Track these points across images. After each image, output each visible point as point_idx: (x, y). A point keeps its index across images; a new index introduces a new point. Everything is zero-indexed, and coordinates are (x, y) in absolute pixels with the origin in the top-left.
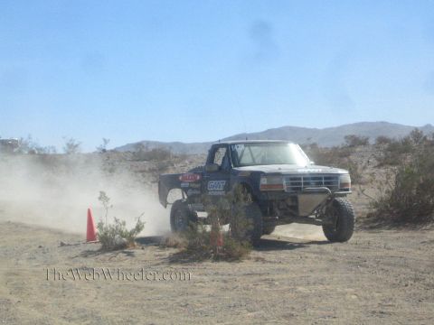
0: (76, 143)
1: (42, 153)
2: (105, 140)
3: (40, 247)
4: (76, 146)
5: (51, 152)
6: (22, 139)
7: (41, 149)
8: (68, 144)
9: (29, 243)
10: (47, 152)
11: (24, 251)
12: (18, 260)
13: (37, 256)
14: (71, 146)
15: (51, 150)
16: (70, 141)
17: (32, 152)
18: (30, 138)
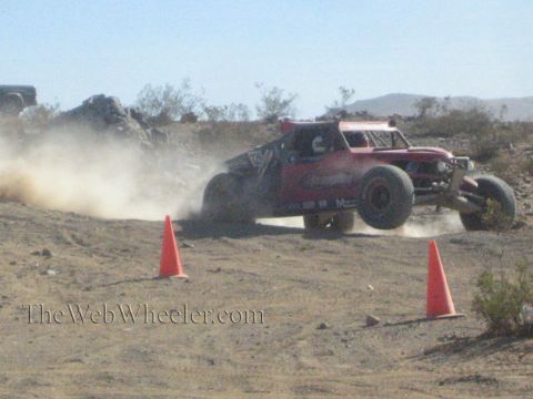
0: (284, 97)
1: (219, 119)
2: (344, 91)
3: (323, 327)
4: (286, 103)
5: (238, 118)
6: (169, 89)
7: (213, 112)
8: (267, 100)
9: (286, 319)
10: (229, 119)
11: (294, 337)
12: (295, 356)
13: (333, 348)
14: (273, 104)
15: (237, 113)
16: (272, 93)
17: (190, 118)
18: (186, 86)
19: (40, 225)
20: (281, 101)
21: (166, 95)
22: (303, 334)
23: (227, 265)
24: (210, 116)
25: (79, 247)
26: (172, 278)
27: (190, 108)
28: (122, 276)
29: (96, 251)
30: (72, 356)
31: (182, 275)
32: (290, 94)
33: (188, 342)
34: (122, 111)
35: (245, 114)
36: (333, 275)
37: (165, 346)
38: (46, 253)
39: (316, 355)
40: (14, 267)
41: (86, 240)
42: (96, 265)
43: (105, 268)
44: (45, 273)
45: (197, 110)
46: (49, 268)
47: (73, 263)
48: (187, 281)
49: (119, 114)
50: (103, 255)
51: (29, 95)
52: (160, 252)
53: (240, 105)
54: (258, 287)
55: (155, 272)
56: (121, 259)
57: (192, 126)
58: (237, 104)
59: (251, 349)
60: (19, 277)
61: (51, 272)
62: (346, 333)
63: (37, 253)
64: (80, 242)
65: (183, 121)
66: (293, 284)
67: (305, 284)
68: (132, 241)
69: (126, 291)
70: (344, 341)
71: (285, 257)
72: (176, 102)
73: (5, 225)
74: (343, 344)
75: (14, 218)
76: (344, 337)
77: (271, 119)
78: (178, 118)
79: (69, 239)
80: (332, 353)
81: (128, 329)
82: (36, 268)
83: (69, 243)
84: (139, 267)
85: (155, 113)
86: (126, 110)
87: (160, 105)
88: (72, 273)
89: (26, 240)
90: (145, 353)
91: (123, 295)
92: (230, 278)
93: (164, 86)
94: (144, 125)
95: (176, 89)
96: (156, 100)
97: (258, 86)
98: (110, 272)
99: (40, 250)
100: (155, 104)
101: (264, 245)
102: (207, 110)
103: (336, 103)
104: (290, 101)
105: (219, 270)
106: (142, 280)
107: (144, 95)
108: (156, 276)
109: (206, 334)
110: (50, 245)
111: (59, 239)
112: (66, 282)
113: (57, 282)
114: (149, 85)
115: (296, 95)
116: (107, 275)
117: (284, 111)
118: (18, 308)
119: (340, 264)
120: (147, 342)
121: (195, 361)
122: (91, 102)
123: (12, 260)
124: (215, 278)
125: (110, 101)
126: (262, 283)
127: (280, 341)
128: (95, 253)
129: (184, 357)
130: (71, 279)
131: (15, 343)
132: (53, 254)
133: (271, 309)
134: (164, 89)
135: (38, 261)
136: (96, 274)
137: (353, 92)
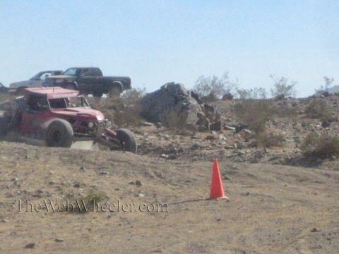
0: (288, 83)
1: (247, 98)
2: (327, 80)
3: (315, 230)
4: (290, 87)
5: (259, 97)
6: (215, 78)
7: (242, 93)
8: (278, 86)
10: (252, 96)
11: (297, 237)
12: (297, 249)
13: (321, 244)
14: (281, 88)
15: (258, 94)
16: (281, 81)
17: (228, 97)
18: (226, 77)
19: (134, 166)
20: (287, 86)
21: (213, 83)
22: (302, 235)
23: (252, 191)
24: (241, 96)
25: (159, 179)
26: (218, 199)
27: (229, 90)
28: (186, 198)
29: (170, 182)
30: (156, 249)
31: (224, 197)
32: (292, 82)
33: (229, 240)
34: (185, 92)
35: (263, 95)
36: (321, 197)
37: (214, 242)
38: (138, 183)
39: (311, 248)
40: (117, 192)
41: (163, 175)
42: (170, 190)
43: (176, 192)
44: (138, 196)
45: (233, 92)
46: (140, 192)
47: (155, 190)
48: (228, 201)
49: (183, 95)
50: (174, 185)
51: (126, 83)
52: (210, 182)
53: (261, 89)
54: (273, 205)
55: (207, 195)
56: (185, 186)
57: (230, 102)
58: (259, 88)
59: (270, 245)
60: (121, 198)
61: (141, 195)
62: (330, 234)
63: (132, 183)
64: (159, 176)
65: (224, 99)
66: (295, 203)
67: (303, 202)
68: (192, 176)
69: (189, 208)
70: (328, 239)
71: (289, 186)
72: (220, 87)
73: (112, 165)
74: (329, 242)
75: (118, 161)
76: (329, 237)
77: (280, 98)
78: (221, 97)
79: (153, 174)
80: (320, 247)
81: (190, 232)
82: (131, 192)
83: (152, 177)
84: (197, 192)
85: (206, 94)
86: (188, 92)
87: (210, 88)
88: (155, 196)
89: (125, 175)
90: (202, 247)
91: (187, 209)
92: (255, 199)
93: (212, 76)
94: (200, 102)
95: (219, 78)
96: (207, 86)
97: (271, 76)
98: (179, 195)
99: (135, 182)
100: (206, 88)
101: (277, 178)
102: (239, 92)
103: (322, 87)
104: (293, 86)
105: (248, 194)
106: (199, 200)
107: (199, 83)
108: (209, 197)
109: (240, 235)
110: (140, 178)
111: (146, 174)
112: (151, 202)
113: (145, 202)
114: (203, 76)
115: (296, 83)
116: (177, 197)
117: (289, 92)
118: (121, 218)
119: (325, 190)
120: (203, 239)
121: (234, 251)
122: (166, 87)
123: (117, 188)
124: (245, 199)
125: (178, 86)
126: (276, 202)
127: (287, 239)
128: (170, 183)
129: (227, 249)
130: (154, 200)
131: (119, 240)
132: (143, 184)
133: (281, 219)
134: (212, 78)
135: (133, 188)
136: (170, 196)
137: (333, 80)
